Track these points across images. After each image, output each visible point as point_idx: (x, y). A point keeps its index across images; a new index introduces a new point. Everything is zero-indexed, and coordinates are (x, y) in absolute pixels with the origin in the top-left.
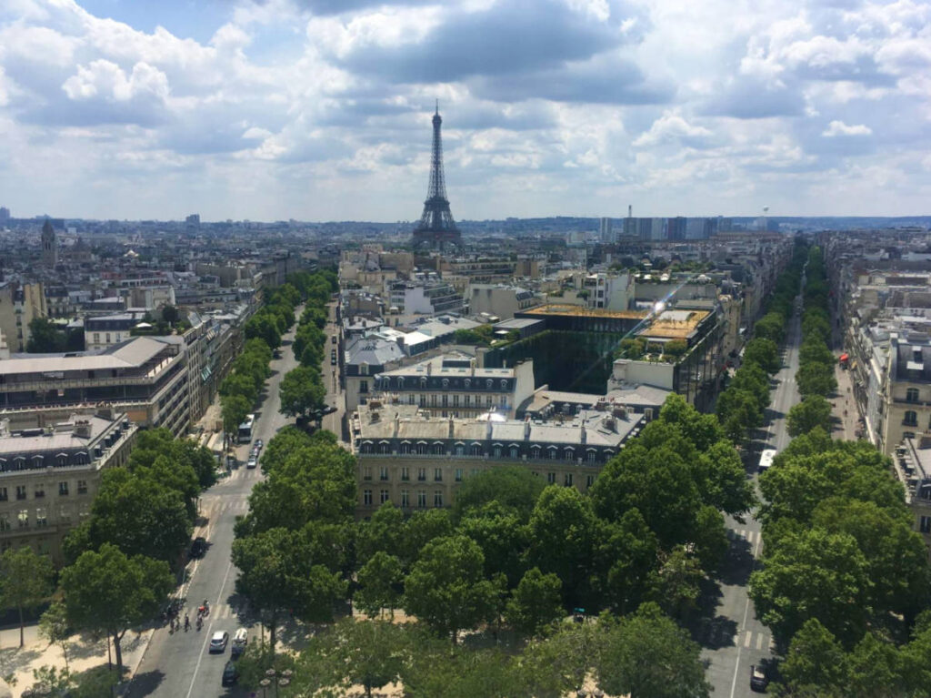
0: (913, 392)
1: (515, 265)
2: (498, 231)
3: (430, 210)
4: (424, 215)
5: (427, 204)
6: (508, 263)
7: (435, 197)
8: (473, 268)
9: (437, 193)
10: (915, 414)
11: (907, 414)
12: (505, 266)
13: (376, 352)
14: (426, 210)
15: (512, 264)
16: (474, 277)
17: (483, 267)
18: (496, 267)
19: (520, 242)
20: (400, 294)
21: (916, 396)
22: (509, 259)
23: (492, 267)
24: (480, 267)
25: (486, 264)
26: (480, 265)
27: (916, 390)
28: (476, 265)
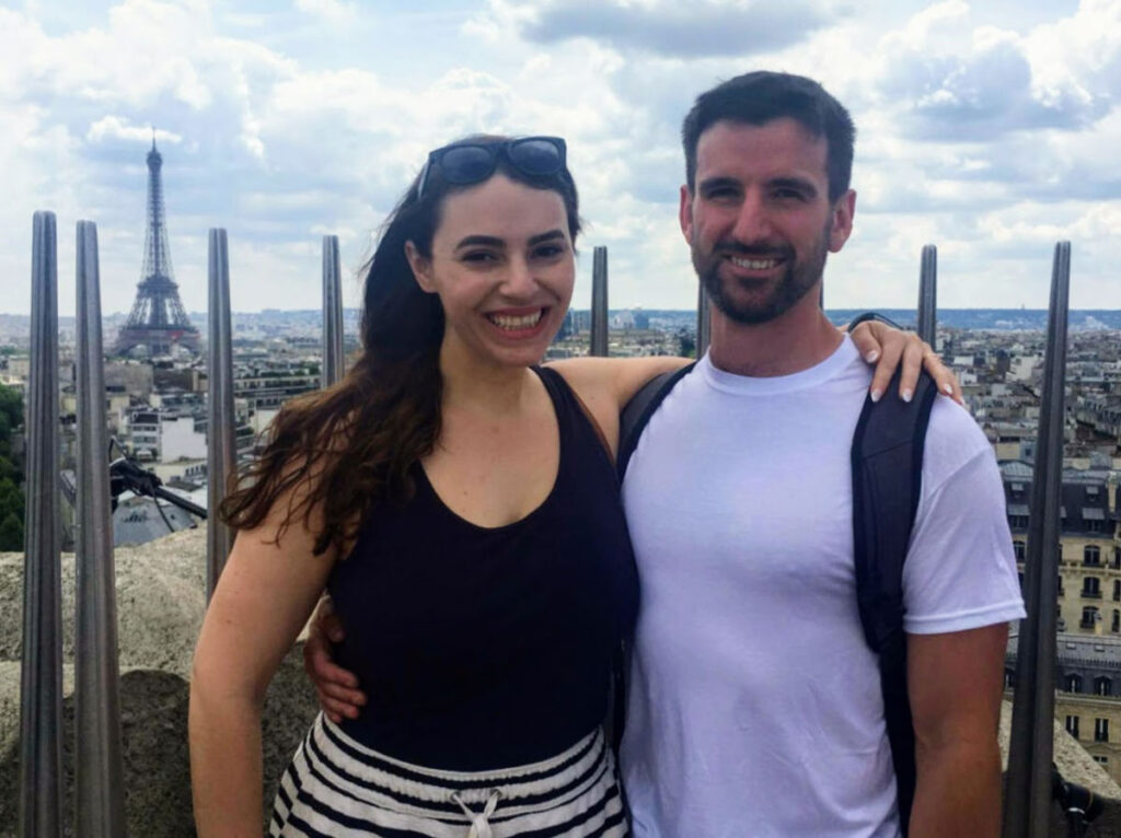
0: (1092, 550)
1: (316, 381)
2: (251, 328)
3: (148, 296)
4: (138, 305)
5: (142, 287)
6: (305, 378)
7: (155, 277)
8: (253, 386)
9: (157, 270)
10: (1096, 582)
11: (1087, 581)
12: (302, 383)
13: (147, 524)
14: (140, 297)
15: (312, 379)
16: (255, 401)
17: (268, 385)
18: (288, 383)
19: (291, 345)
20: (148, 429)
21: (1097, 555)
22: (307, 371)
23: (281, 384)
24: (262, 384)
25: (272, 379)
26: (262, 381)
27: (1097, 547)
28: (256, 380)
